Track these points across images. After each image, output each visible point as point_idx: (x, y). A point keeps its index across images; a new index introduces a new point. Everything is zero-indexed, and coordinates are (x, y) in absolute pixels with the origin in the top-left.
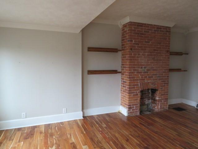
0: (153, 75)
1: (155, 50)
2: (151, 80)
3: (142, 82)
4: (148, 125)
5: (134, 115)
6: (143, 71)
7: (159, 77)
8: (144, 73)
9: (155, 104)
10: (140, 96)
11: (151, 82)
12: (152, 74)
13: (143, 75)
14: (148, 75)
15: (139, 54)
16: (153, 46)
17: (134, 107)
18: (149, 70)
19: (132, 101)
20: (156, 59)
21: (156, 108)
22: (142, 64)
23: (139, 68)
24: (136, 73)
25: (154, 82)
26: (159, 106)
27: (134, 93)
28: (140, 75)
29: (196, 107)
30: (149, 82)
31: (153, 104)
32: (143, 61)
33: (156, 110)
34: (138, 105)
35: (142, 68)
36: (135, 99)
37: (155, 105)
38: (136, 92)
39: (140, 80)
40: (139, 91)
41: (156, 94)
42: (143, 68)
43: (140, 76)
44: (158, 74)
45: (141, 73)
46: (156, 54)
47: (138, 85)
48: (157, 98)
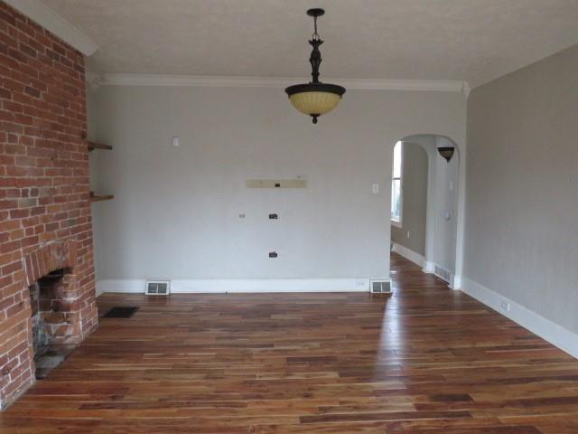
0: (58, 217)
1: (55, 127)
2: (54, 236)
3: (29, 250)
4: (113, 398)
5: (20, 392)
6: (30, 208)
7: (72, 222)
8: (33, 213)
9: (66, 319)
10: (30, 307)
11: (54, 245)
12: (55, 214)
13: (31, 223)
14: (45, 220)
15: (13, 138)
16: (49, 111)
17: (16, 361)
18: (47, 203)
19: (8, 340)
20: (59, 159)
21: (70, 332)
22: (26, 177)
23: (16, 193)
24: (9, 218)
25: (63, 244)
26: (81, 323)
27: (10, 301)
28: (25, 223)
29: (147, 293)
30: (49, 246)
31: (52, 325)
32: (26, 167)
33: (69, 341)
34: (26, 346)
35: (25, 194)
36: (18, 324)
37: (65, 324)
38: (18, 297)
39: (26, 242)
40: (24, 289)
41: (67, 285)
42: (29, 194)
43: (22, 227)
44: (68, 212)
45: (24, 213)
46: (57, 141)
47: (18, 266)
48: (71, 299)
